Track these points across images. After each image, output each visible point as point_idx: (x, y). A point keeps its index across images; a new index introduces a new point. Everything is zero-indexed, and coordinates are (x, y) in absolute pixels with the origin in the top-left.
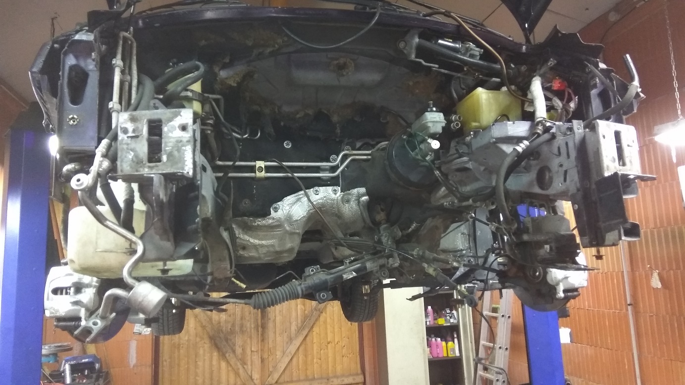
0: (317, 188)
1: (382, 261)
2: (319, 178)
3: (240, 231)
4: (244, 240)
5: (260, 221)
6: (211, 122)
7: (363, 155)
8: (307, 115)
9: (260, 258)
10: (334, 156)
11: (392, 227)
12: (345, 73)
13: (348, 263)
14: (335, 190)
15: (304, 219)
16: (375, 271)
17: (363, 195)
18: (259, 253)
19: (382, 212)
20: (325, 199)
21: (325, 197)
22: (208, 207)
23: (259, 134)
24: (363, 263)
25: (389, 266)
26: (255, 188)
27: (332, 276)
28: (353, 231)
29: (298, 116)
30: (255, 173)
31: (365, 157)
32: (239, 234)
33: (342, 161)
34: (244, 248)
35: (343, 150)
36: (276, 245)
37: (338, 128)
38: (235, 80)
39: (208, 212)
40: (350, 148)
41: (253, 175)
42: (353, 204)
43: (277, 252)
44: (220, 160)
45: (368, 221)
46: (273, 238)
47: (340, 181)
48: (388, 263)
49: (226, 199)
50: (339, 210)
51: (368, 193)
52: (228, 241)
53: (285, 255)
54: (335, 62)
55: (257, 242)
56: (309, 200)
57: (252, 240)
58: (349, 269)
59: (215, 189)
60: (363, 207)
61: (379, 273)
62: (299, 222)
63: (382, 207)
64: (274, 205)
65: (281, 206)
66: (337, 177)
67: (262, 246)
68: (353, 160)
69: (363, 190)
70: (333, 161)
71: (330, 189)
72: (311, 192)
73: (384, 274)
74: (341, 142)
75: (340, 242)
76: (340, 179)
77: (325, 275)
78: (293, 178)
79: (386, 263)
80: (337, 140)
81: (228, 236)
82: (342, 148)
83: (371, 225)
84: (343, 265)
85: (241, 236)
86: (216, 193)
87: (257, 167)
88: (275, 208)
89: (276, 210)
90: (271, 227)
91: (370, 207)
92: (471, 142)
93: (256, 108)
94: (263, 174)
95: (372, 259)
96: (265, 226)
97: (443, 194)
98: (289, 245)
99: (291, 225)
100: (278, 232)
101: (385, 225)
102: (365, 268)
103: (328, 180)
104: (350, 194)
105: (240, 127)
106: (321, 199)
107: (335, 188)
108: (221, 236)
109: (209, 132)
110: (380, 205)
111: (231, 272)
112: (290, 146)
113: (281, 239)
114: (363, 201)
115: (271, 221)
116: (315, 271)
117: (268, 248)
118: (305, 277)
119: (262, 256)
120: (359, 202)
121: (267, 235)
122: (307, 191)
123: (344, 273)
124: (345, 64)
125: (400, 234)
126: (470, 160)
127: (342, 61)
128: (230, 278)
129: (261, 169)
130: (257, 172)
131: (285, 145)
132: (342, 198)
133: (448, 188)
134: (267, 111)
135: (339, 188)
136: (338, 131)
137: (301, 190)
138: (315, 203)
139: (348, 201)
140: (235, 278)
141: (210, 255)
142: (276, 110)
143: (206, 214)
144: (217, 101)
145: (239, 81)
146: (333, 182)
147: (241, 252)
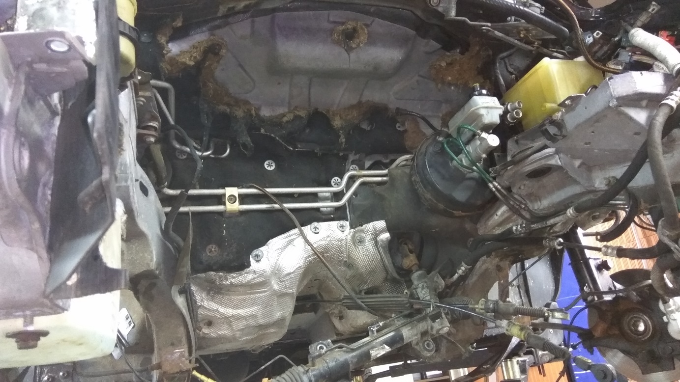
0: (315, 224)
1: (423, 326)
2: (317, 210)
3: (204, 295)
4: (209, 310)
5: (234, 278)
6: (155, 125)
7: (376, 176)
8: (297, 117)
9: (233, 339)
10: (336, 178)
11: (428, 274)
12: (354, 46)
13: (375, 332)
14: (342, 226)
15: (301, 271)
16: (414, 343)
17: (382, 232)
18: (232, 329)
19: (411, 255)
20: (328, 239)
21: (328, 236)
22: (151, 252)
23: (228, 151)
24: (397, 330)
25: (434, 332)
26: (225, 228)
27: (354, 354)
28: (370, 286)
29: (285, 119)
30: (224, 204)
31: (379, 179)
32: (202, 301)
33: (348, 186)
34: (210, 324)
35: (348, 170)
36: (259, 315)
37: (342, 136)
38: (191, 56)
39: (152, 260)
40: (357, 168)
41: (220, 208)
42: (369, 245)
43: (261, 327)
44: (170, 187)
45: (391, 268)
46: (254, 303)
47: (348, 213)
48: (432, 328)
49: (182, 243)
50: (349, 256)
51: (389, 229)
52: (185, 311)
53: (272, 330)
54: (341, 28)
55: (230, 312)
56: (307, 241)
57: (222, 310)
58: (378, 341)
59: (163, 227)
60: (383, 248)
61: (421, 344)
62: (292, 275)
63: (410, 247)
64: (255, 252)
65: (265, 253)
66: (343, 208)
67: (238, 318)
68: (363, 184)
69: (381, 224)
70: (336, 186)
71: (334, 224)
72: (307, 229)
73: (428, 345)
74: (345, 158)
75: (356, 302)
76: (348, 210)
77: (343, 353)
78: (282, 211)
79: (429, 328)
80: (341, 154)
81: (185, 304)
82: (347, 168)
83: (395, 275)
84: (367, 335)
85: (206, 304)
86: (165, 232)
87: (227, 196)
88: (257, 256)
89: (258, 259)
90: (251, 287)
91: (392, 247)
92: (563, 120)
93: (223, 108)
94: (236, 206)
95: (410, 322)
96: (242, 285)
97: (501, 219)
98: (278, 315)
99: (280, 281)
100: (262, 294)
101: (419, 272)
102: (401, 338)
103: (330, 213)
104: (362, 231)
105: (199, 140)
106: (324, 239)
107: (342, 222)
108: (173, 303)
109: (152, 139)
110: (406, 244)
111: (190, 362)
112: (273, 168)
113: (266, 305)
114: (382, 241)
115: (250, 277)
116: (325, 348)
117: (246, 320)
118: (314, 359)
119: (238, 334)
120: (376, 242)
121: (244, 300)
122: (303, 228)
123: (373, 348)
124: (355, 30)
125: (443, 283)
126: (557, 152)
127: (350, 26)
128: (189, 372)
129: (232, 198)
130: (227, 203)
131: (266, 166)
132: (353, 237)
133: (511, 208)
134: (240, 113)
135: (348, 223)
136: (343, 140)
137: (295, 227)
138: (315, 246)
139: (361, 241)
140: (198, 371)
141: (155, 336)
142: (253, 112)
143: (148, 265)
144: (163, 92)
145: (198, 57)
146: (338, 214)
147: (205, 330)
